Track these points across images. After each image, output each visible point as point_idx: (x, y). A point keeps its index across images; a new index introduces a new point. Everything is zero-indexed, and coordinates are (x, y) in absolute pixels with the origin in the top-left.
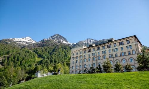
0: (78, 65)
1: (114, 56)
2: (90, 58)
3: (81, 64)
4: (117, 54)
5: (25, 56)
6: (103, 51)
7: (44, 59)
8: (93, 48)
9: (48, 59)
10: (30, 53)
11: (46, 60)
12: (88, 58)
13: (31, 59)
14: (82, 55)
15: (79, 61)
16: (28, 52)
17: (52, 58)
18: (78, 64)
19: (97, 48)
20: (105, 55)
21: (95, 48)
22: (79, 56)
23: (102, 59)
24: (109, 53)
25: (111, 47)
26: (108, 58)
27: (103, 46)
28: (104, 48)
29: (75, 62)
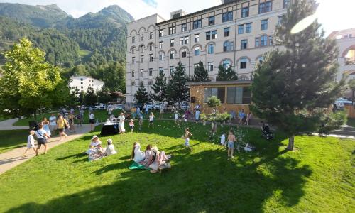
0: (146, 69)
1: (238, 46)
2: (175, 50)
3: (152, 65)
4: (246, 40)
5: (53, 46)
6: (208, 30)
7: (94, 54)
8: (184, 22)
9: (102, 53)
10: (64, 40)
11: (97, 55)
12: (170, 50)
13: (68, 53)
14: (153, 40)
15: (146, 58)
16: (59, 38)
17: (110, 52)
18: (145, 66)
19: (194, 22)
20: (214, 43)
21: (188, 20)
22: (146, 45)
23: (204, 53)
24: (225, 36)
25: (234, 18)
26: (222, 51)
27: (211, 14)
28: (211, 22)
29: (137, 59)
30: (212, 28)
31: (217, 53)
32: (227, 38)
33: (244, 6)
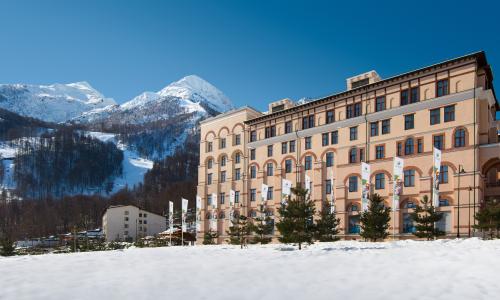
1: (371, 155)
2: (274, 161)
4: (383, 146)
6: (326, 130)
8: (288, 119)
12: (267, 163)
14: (240, 147)
15: (230, 173)
18: (228, 188)
19: (303, 118)
20: (334, 150)
21: (294, 117)
22: (230, 155)
23: (319, 166)
24: (351, 140)
25: (364, 112)
26: (347, 162)
27: (330, 108)
28: (330, 119)
29: (215, 177)
30: (331, 127)
31: (338, 166)
32: (354, 143)
33: (378, 95)
